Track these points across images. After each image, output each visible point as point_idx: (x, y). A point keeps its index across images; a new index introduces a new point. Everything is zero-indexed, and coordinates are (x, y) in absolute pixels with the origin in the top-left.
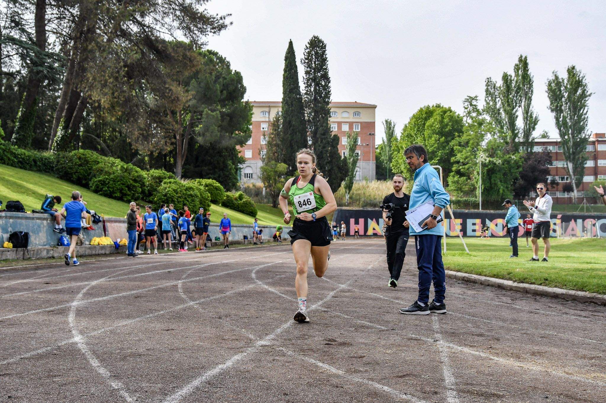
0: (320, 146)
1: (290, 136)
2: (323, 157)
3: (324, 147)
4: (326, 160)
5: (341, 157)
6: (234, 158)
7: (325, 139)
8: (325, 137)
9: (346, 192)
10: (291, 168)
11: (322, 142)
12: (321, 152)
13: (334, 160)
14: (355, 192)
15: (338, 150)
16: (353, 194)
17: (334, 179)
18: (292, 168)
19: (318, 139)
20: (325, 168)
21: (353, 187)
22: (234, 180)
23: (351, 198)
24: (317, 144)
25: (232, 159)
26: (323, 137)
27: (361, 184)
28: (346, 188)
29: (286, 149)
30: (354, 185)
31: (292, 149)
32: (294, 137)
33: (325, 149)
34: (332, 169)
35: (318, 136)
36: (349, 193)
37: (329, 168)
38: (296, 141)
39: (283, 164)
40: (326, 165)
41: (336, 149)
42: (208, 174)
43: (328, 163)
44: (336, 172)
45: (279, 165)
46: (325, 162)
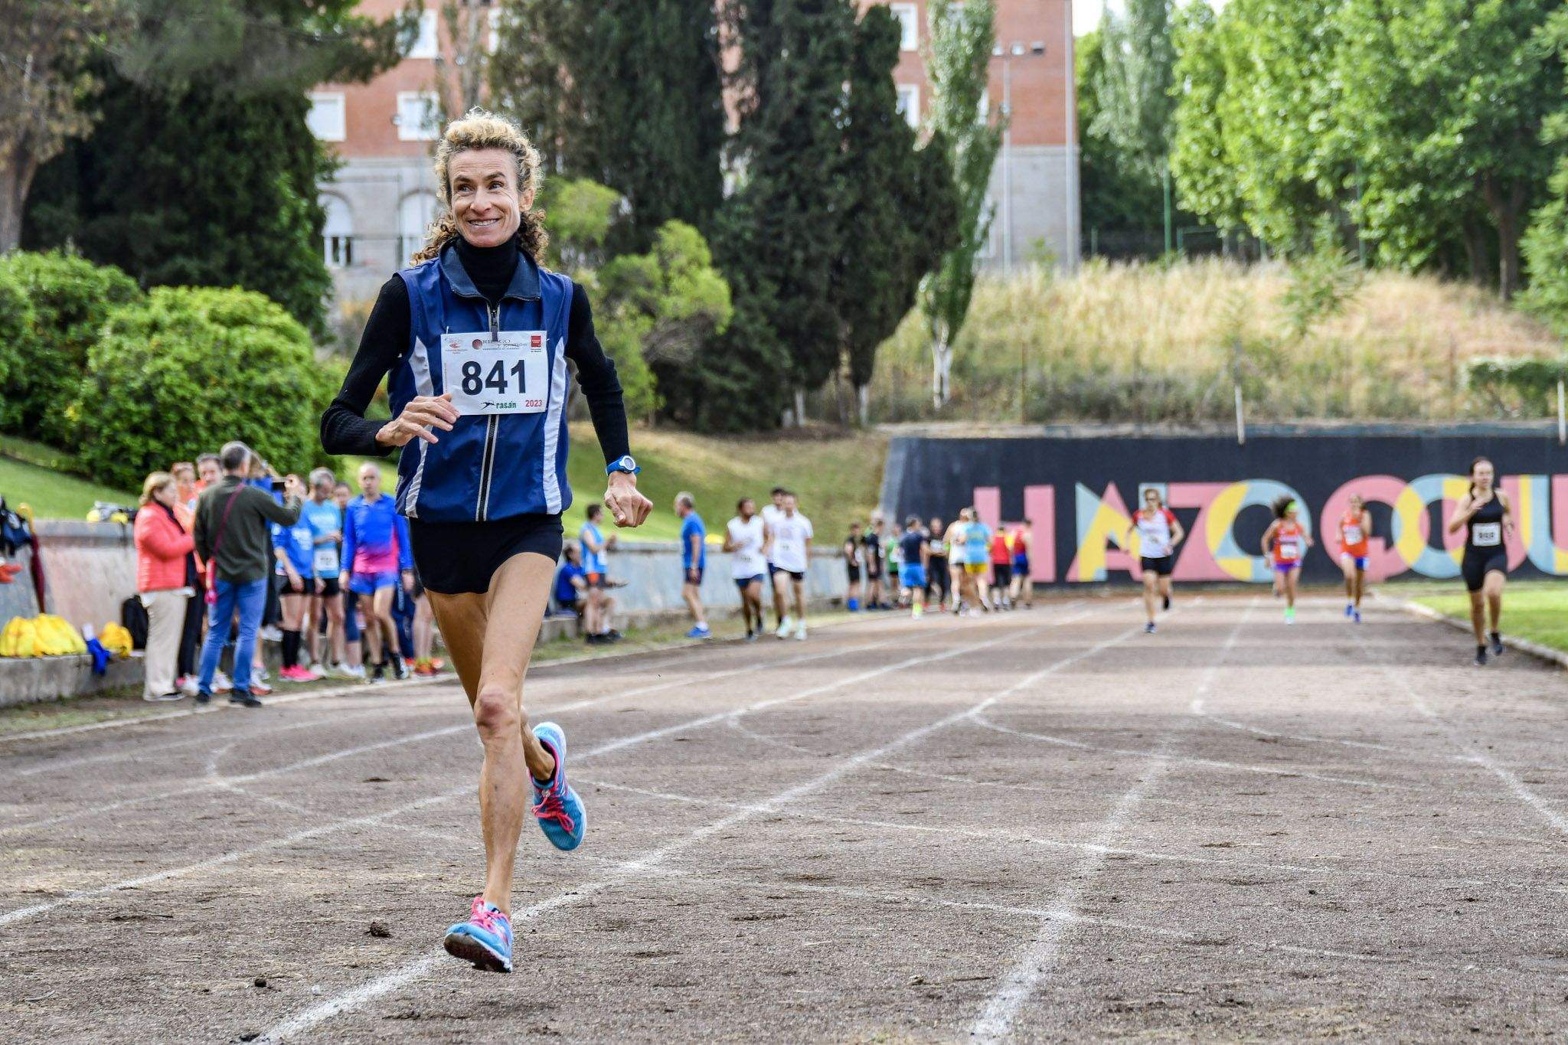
0: (790, 74)
1: (616, 22)
2: (810, 142)
3: (816, 82)
4: (831, 159)
5: (910, 136)
6: (301, 154)
7: (820, 31)
8: (822, 19)
9: (934, 335)
10: (626, 207)
11: (802, 52)
12: (802, 111)
13: (873, 156)
14: (985, 335)
15: (894, 97)
16: (971, 346)
17: (880, 266)
18: (639, 202)
19: (779, 31)
20: (822, 201)
21: (974, 308)
22: (309, 286)
23: (960, 368)
24: (776, 66)
25: (293, 164)
26: (810, 20)
27: (1015, 288)
28: (931, 312)
29: (601, 96)
30: (976, 293)
31: (633, 93)
32: (646, 25)
33: (823, 93)
34: (859, 207)
35: (779, 17)
36: (950, 341)
37: (850, 201)
38: (657, 49)
39: (587, 185)
40: (831, 182)
41: (881, 88)
42: (166, 253)
43: (840, 169)
44: (889, 222)
45: (567, 191)
46: (824, 169)
